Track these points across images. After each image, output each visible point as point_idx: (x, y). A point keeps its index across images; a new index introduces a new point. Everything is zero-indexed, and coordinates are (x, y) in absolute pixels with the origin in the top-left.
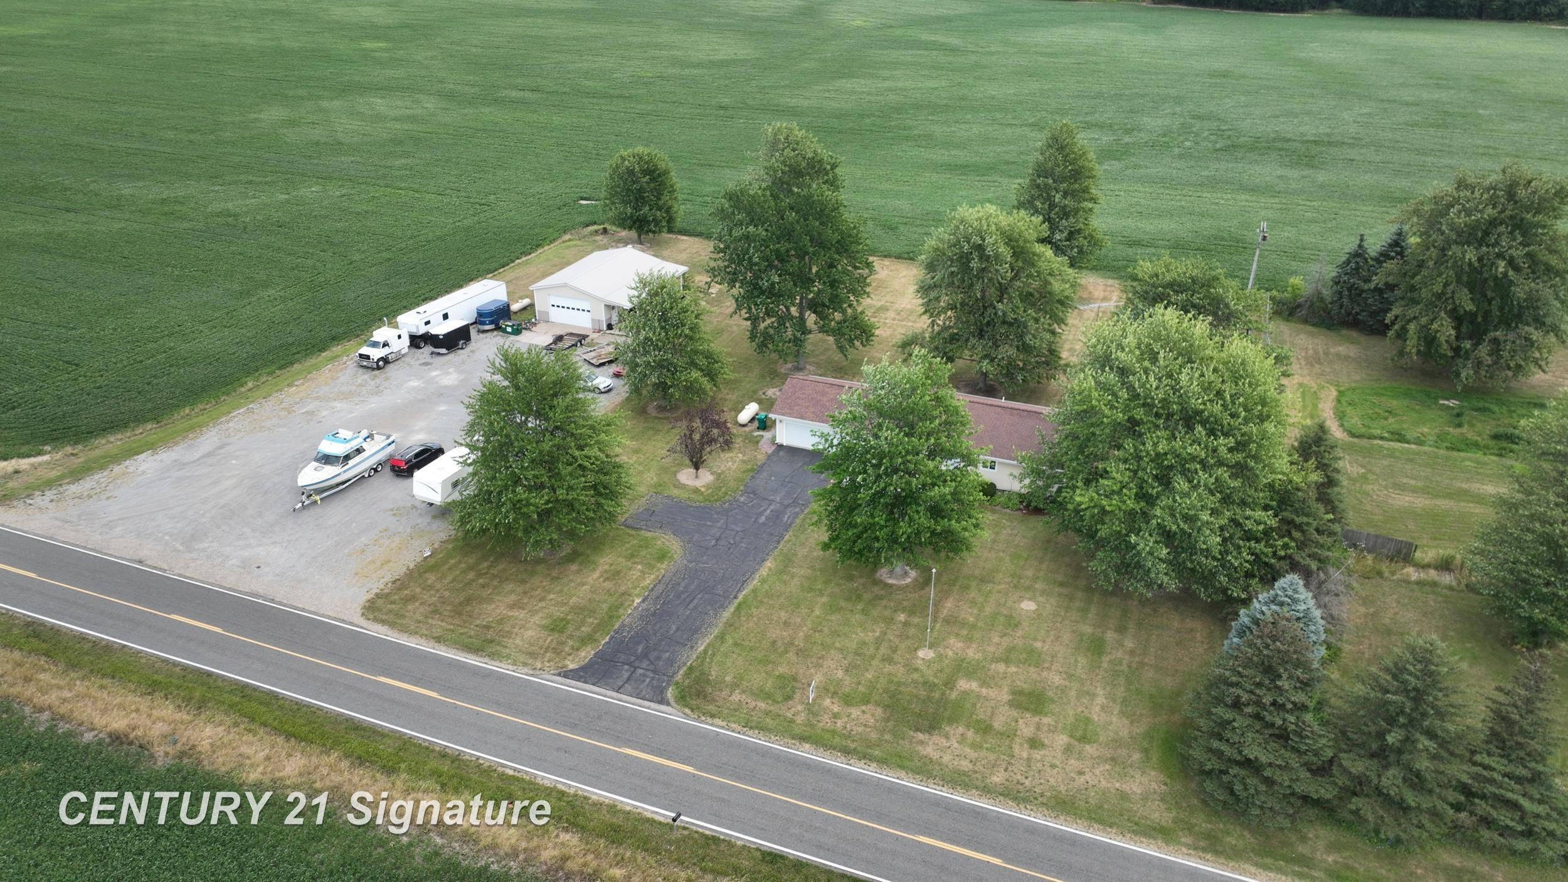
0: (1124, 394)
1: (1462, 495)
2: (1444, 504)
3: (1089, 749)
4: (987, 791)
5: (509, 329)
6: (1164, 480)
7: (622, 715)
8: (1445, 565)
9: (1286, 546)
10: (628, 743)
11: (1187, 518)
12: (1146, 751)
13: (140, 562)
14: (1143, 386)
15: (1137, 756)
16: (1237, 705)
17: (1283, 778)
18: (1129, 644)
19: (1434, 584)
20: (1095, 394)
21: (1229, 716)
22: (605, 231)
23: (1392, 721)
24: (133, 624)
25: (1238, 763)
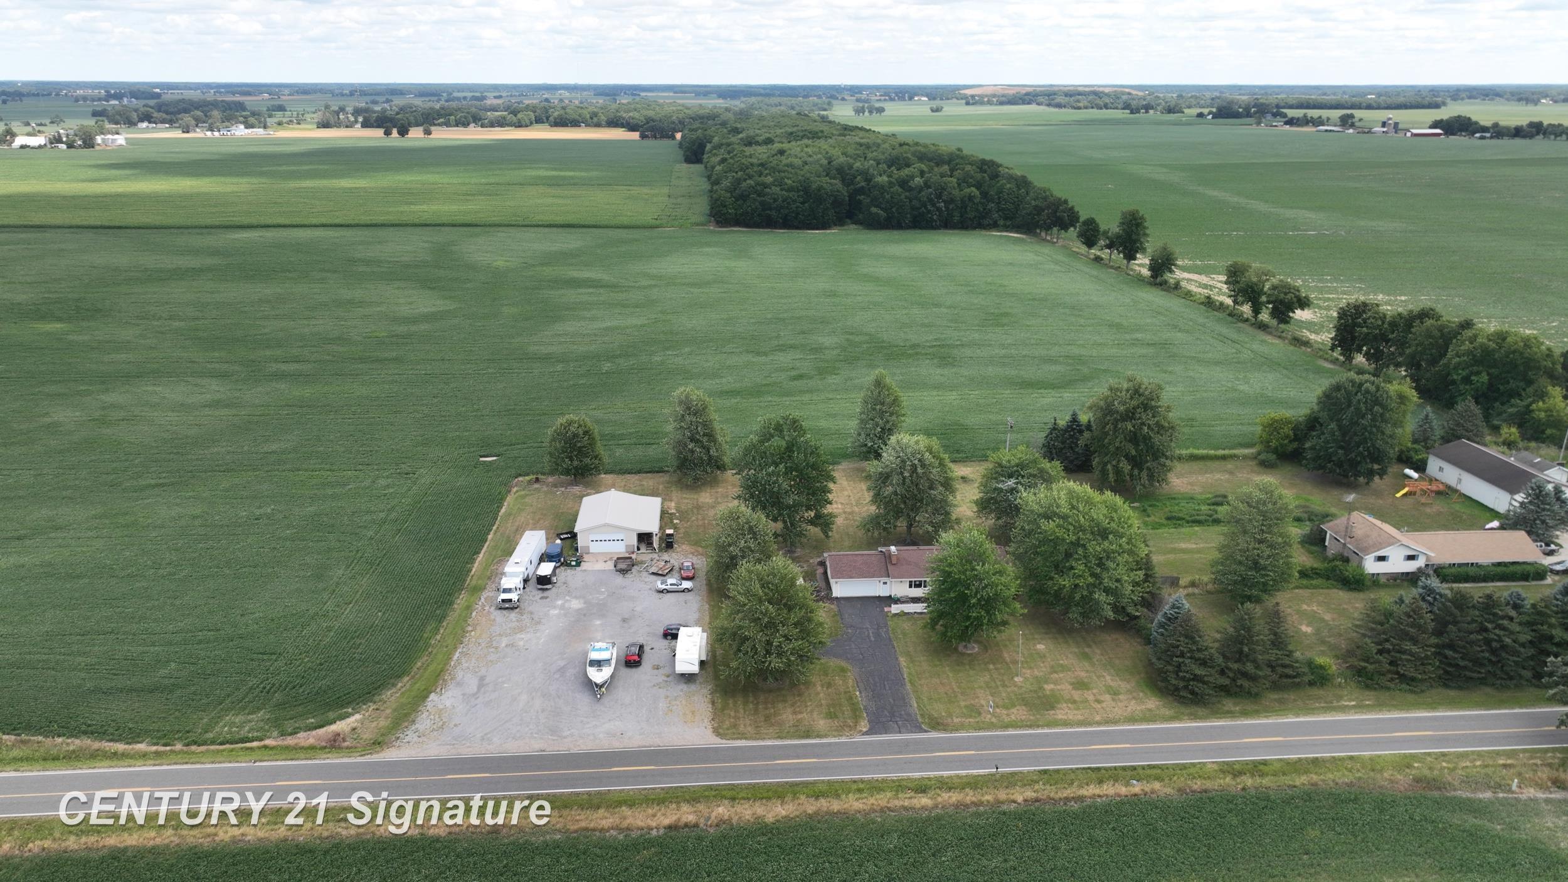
0: (1071, 528)
1: (1174, 551)
2: (1171, 557)
3: (1121, 697)
4: (1099, 724)
5: (574, 563)
6: (1100, 564)
7: (916, 742)
8: (1193, 584)
9: (1148, 587)
10: (933, 751)
11: (1118, 580)
12: (1142, 691)
13: (542, 751)
14: (1076, 522)
15: (1141, 694)
16: (1182, 655)
17: (1211, 679)
18: (1098, 651)
19: (1194, 594)
20: (1057, 530)
21: (1181, 660)
22: (537, 480)
23: (1242, 643)
24: (598, 779)
25: (1193, 680)
